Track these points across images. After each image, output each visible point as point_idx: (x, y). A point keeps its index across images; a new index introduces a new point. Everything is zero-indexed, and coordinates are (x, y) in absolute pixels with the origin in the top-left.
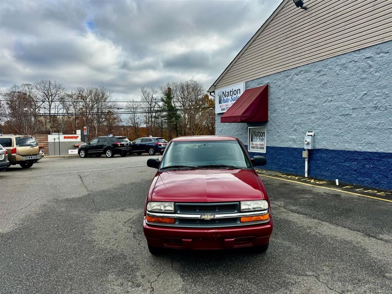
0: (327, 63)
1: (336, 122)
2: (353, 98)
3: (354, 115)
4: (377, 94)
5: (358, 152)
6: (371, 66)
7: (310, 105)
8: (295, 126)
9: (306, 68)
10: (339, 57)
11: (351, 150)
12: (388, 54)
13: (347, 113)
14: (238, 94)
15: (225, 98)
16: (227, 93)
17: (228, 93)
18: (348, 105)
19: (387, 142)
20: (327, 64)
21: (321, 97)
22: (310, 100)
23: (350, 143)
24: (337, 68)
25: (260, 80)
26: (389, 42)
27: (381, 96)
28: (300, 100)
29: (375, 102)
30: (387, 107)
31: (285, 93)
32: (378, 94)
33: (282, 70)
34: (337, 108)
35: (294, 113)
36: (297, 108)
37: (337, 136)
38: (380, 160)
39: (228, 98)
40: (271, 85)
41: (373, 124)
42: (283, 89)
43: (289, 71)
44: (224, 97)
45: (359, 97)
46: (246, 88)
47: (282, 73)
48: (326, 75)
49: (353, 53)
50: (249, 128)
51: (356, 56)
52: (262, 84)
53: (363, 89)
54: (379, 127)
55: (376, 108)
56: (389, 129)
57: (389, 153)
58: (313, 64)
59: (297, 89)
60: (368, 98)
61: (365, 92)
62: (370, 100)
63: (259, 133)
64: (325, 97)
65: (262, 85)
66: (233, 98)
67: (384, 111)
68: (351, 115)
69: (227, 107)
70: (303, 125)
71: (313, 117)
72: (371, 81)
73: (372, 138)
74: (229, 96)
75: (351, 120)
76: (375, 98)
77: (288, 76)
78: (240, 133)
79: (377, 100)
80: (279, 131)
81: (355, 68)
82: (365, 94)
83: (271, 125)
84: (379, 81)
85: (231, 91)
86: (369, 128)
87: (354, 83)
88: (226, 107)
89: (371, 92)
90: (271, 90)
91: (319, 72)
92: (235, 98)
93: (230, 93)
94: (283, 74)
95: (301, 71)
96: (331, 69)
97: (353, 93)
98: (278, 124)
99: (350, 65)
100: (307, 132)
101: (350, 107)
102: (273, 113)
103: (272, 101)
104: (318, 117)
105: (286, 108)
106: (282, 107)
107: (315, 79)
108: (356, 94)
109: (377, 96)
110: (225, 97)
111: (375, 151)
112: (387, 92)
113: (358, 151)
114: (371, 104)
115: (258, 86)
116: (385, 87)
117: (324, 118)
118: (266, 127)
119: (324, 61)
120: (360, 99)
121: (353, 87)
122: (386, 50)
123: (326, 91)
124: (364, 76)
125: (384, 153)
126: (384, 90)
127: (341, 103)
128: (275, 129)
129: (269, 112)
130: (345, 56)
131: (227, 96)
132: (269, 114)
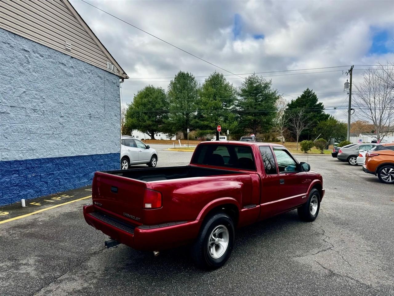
2: (11, 92)
3: (12, 115)
4: (35, 96)
5: (19, 161)
6: (28, 62)
11: (10, 160)
12: (42, 58)
13: (5, 110)
18: (4, 100)
19: (45, 147)
23: (9, 150)
26: (43, 46)
27: (39, 99)
29: (34, 104)
30: (44, 112)
32: (36, 96)
38: (40, 167)
41: (33, 128)
45: (17, 94)
51: (12, 40)
53: (22, 85)
54: (38, 132)
55: (35, 110)
56: (47, 134)
57: (47, 159)
60: (27, 98)
61: (25, 90)
62: (29, 100)
67: (41, 115)
68: (9, 114)
72: (29, 79)
73: (32, 144)
75: (8, 121)
76: (34, 100)
79: (36, 102)
81: (11, 55)
82: (24, 92)
84: (36, 82)
86: (30, 132)
87: (11, 74)
89: (30, 92)
97: (9, 86)
99: (4, 46)
101: (7, 103)
108: (14, 88)
109: (36, 98)
111: (35, 158)
112: (44, 97)
113: (19, 159)
114: (30, 106)
116: (41, 91)
120: (19, 97)
121: (10, 78)
122: (42, 53)
124: (21, 69)
125: (43, 159)
126: (42, 94)
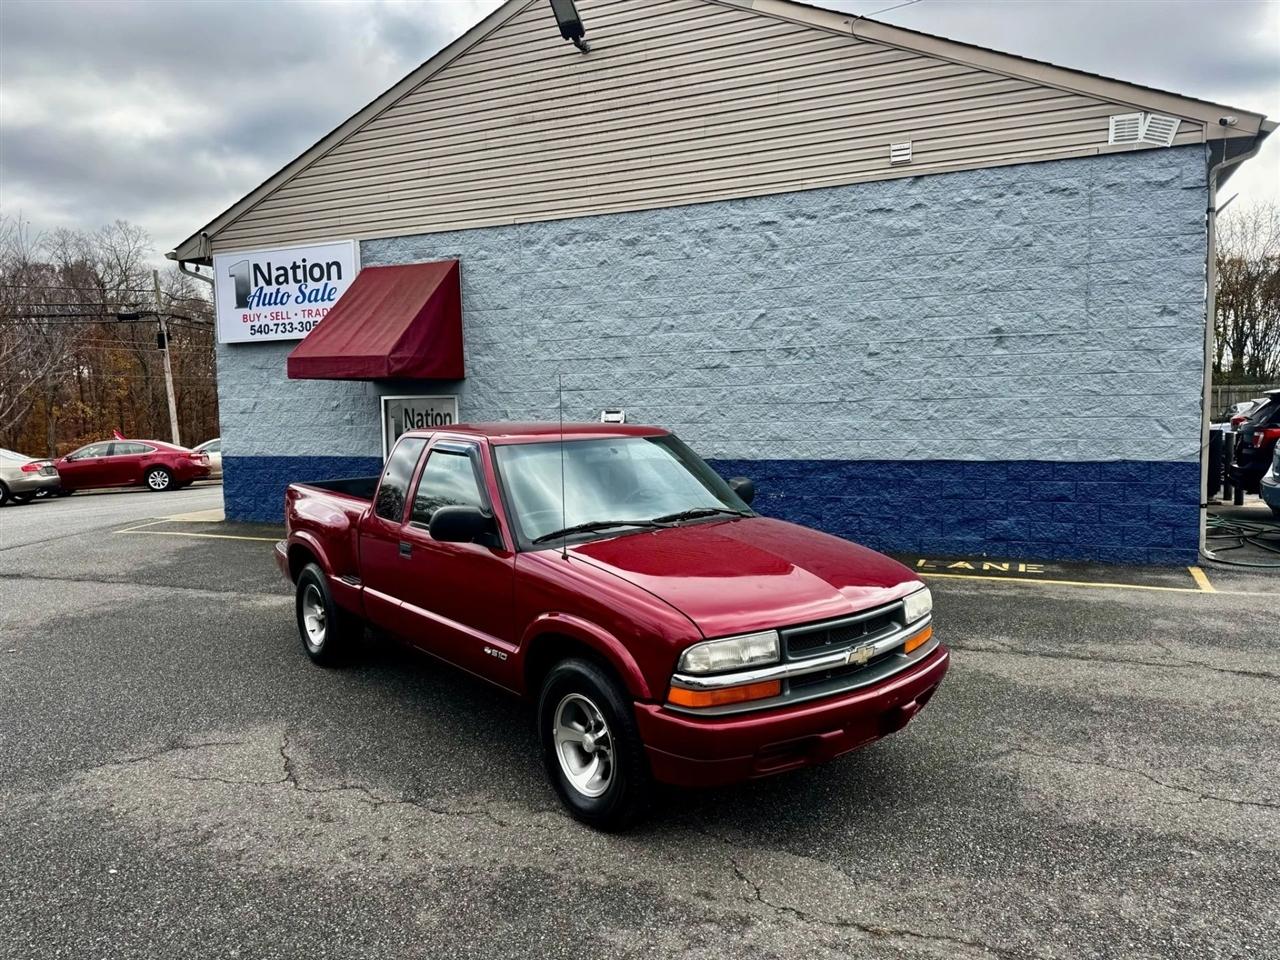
0: (656, 220)
1: (689, 385)
2: (732, 323)
3: (735, 369)
4: (790, 317)
5: (748, 461)
6: (774, 246)
7: (607, 337)
8: (565, 396)
9: (593, 226)
10: (691, 210)
11: (729, 458)
12: (814, 222)
13: (718, 362)
14: (329, 278)
15: (268, 290)
16: (278, 269)
17: (282, 272)
18: (719, 342)
19: (816, 435)
20: (657, 225)
21: (641, 315)
22: (606, 320)
23: (727, 440)
24: (686, 240)
25: (422, 243)
26: (816, 192)
27: (801, 323)
28: (572, 318)
29: (787, 338)
30: (814, 352)
31: (522, 295)
32: (794, 318)
33: (510, 220)
34: (690, 348)
35: (557, 356)
36: (568, 344)
37: (691, 422)
38: (801, 479)
39: (284, 288)
40: (468, 264)
41: (782, 391)
42: (515, 279)
43: (533, 229)
44: (261, 282)
45: (746, 323)
46: (363, 260)
47: (508, 230)
48: (653, 253)
49: (727, 206)
50: (383, 398)
51: (738, 215)
52: (433, 256)
53: (757, 302)
54: (798, 399)
55: (789, 352)
56: (821, 403)
57: (823, 461)
58: (613, 219)
59: (565, 287)
60: (770, 327)
61: (763, 311)
62: (775, 331)
63: (427, 415)
64: (652, 316)
65: (432, 260)
66: (307, 292)
67: (808, 359)
68: (728, 367)
69: (280, 322)
70: (588, 394)
71: (619, 371)
72: (776, 284)
73: (781, 427)
74: (286, 281)
75: (727, 381)
76: (786, 328)
77: (529, 243)
78: (347, 417)
79: (791, 331)
80: (509, 409)
81: (734, 247)
82: (762, 316)
83: (475, 389)
84: (794, 284)
85: (299, 267)
86: (774, 402)
87: (734, 286)
88: (276, 322)
89: (777, 311)
90: (470, 280)
91: (633, 243)
92: (318, 290)
93: (290, 272)
94: (511, 235)
95: (576, 233)
96: (668, 240)
97: (731, 311)
98: (501, 388)
99: (721, 235)
100: (604, 413)
101: (724, 346)
102: (483, 353)
103: (475, 314)
104: (635, 370)
105: (530, 341)
106: (515, 335)
107: (619, 263)
108: (740, 314)
109: (792, 323)
110: (269, 283)
111: (789, 457)
112: (814, 315)
113: (748, 458)
114: (776, 342)
115: (417, 262)
116: (809, 301)
117: (653, 373)
118: (456, 397)
119: (646, 214)
120: (751, 328)
121: (730, 296)
122: (810, 211)
123: (655, 299)
124: (758, 268)
125: (811, 461)
126: (808, 310)
127: (701, 335)
128: (491, 402)
129: (465, 349)
130: (706, 208)
131: (278, 283)
132: (466, 355)
